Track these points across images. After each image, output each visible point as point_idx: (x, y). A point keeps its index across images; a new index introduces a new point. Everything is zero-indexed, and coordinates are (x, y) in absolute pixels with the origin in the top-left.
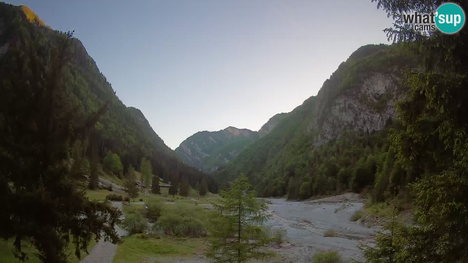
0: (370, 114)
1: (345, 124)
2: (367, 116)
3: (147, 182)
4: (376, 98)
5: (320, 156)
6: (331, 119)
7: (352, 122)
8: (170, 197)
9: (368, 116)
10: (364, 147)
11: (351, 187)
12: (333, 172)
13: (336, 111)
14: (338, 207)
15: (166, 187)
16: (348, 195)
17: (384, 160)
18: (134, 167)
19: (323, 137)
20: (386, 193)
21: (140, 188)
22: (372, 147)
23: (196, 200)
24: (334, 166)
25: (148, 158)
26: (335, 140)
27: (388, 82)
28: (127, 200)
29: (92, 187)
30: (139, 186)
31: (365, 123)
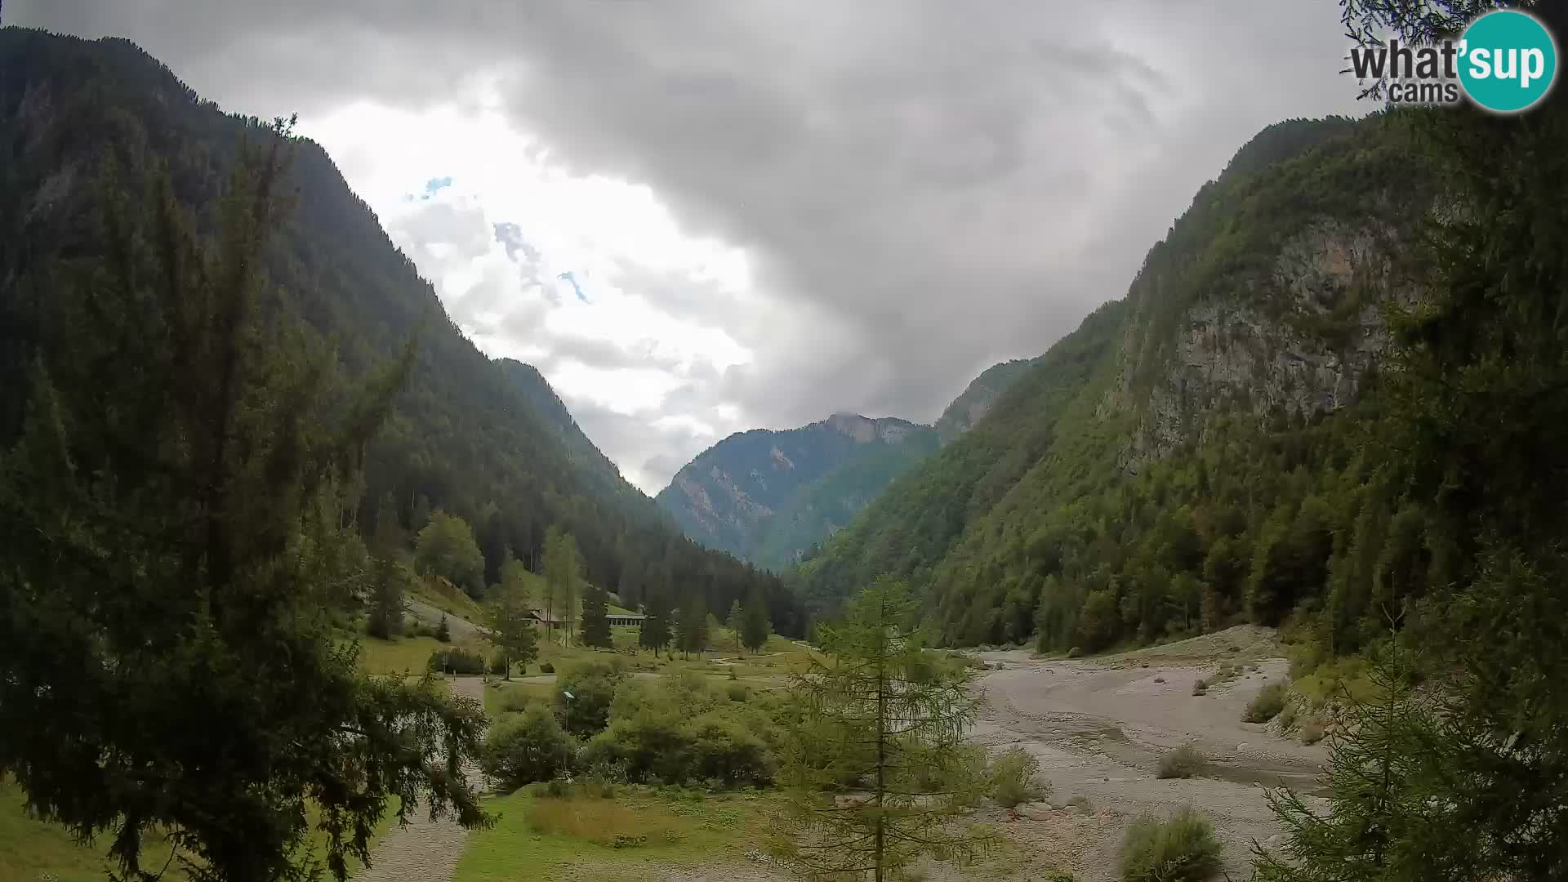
0: (1303, 355)
1: (1225, 392)
2: (1295, 362)
3: (567, 608)
4: (1322, 301)
5: (1143, 501)
6: (1175, 377)
7: (1248, 385)
8: (646, 656)
9: (1299, 362)
10: (1290, 467)
11: (1248, 607)
12: (1188, 556)
13: (1191, 348)
14: (1205, 675)
15: (629, 623)
16: (1240, 634)
17: (1355, 511)
18: (521, 560)
19: (1153, 440)
20: (1364, 624)
21: (541, 628)
22: (1314, 467)
23: (729, 664)
24: (1192, 535)
25: (566, 529)
26: (1190, 449)
27: (1362, 247)
28: (500, 669)
29: (380, 631)
30: (539, 621)
31: (1289, 386)
